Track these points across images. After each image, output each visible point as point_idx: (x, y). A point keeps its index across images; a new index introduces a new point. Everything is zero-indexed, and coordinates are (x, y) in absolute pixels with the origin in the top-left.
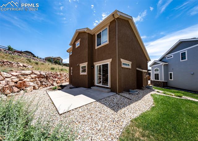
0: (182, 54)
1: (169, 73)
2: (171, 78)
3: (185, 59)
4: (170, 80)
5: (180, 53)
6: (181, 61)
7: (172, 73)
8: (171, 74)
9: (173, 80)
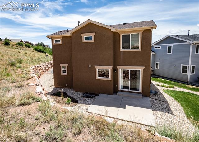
0: (168, 47)
1: (156, 62)
2: (157, 67)
3: (171, 53)
4: (156, 68)
5: (168, 46)
6: (167, 53)
7: (159, 63)
8: (157, 64)
9: (158, 69)
